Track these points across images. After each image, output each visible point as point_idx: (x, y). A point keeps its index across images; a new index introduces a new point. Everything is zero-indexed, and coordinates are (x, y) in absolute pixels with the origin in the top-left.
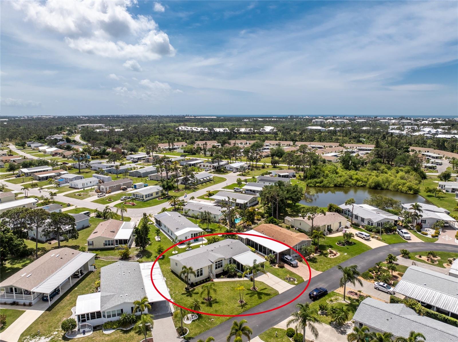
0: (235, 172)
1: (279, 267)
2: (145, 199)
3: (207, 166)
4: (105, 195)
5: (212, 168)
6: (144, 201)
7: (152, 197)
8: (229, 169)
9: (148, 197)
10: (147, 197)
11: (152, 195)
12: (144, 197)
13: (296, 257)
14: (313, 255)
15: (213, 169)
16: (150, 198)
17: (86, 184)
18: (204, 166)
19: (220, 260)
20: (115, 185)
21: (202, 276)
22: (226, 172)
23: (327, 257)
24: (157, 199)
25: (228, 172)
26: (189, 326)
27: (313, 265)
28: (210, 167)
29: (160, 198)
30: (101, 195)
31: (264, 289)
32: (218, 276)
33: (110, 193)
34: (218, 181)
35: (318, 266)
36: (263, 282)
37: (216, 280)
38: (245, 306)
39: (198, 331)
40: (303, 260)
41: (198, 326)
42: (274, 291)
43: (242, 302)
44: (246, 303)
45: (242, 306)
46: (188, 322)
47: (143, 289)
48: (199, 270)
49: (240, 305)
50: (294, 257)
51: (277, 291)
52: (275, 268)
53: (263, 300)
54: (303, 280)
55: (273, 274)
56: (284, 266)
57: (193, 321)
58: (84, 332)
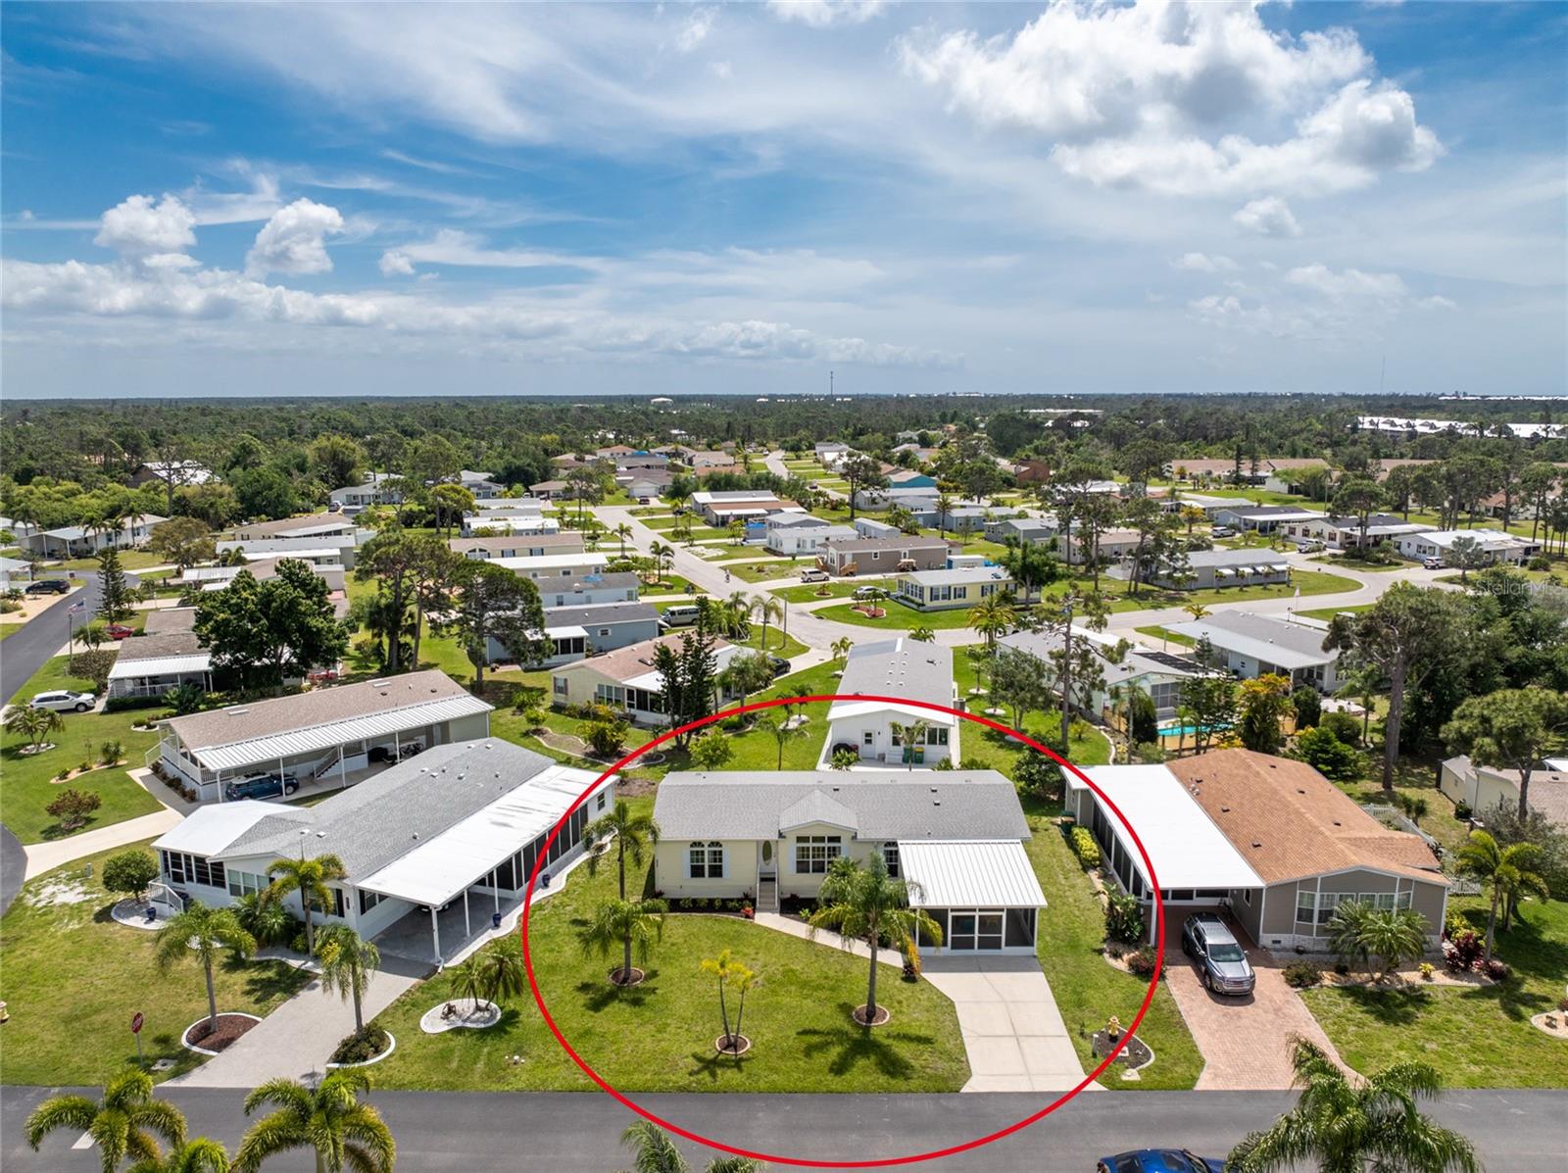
0: (1433, 568)
1: (1130, 965)
2: (929, 603)
3: (1319, 535)
4: (826, 579)
5: (1337, 543)
6: (921, 608)
7: (960, 601)
8: (1412, 551)
9: (944, 597)
10: (937, 598)
11: (961, 592)
12: (927, 594)
13: (1299, 951)
14: (1426, 976)
15: (1342, 546)
16: (953, 602)
17: (809, 545)
18: (1306, 533)
19: (827, 833)
20: (878, 551)
21: (715, 880)
22: (1391, 564)
23: (1518, 1017)
25: (1397, 564)
26: (415, 1040)
27: (1360, 1025)
28: (1332, 537)
30: (813, 576)
31: (920, 1040)
32: (792, 906)
33: (852, 574)
35: (1387, 1046)
36: (952, 1005)
37: (769, 920)
38: (719, 1072)
39: (408, 1078)
40: (1327, 982)
41: (444, 1056)
42: (955, 1066)
43: (732, 1044)
44: (741, 1060)
45: (710, 1065)
46: (433, 1022)
47: (416, 841)
48: (706, 849)
49: (710, 1056)
50: (1284, 949)
51: (967, 1074)
52: (1107, 964)
53: (835, 1082)
54: (1194, 1079)
55: (1053, 989)
56: (1167, 974)
57: (456, 1031)
58: (152, 916)
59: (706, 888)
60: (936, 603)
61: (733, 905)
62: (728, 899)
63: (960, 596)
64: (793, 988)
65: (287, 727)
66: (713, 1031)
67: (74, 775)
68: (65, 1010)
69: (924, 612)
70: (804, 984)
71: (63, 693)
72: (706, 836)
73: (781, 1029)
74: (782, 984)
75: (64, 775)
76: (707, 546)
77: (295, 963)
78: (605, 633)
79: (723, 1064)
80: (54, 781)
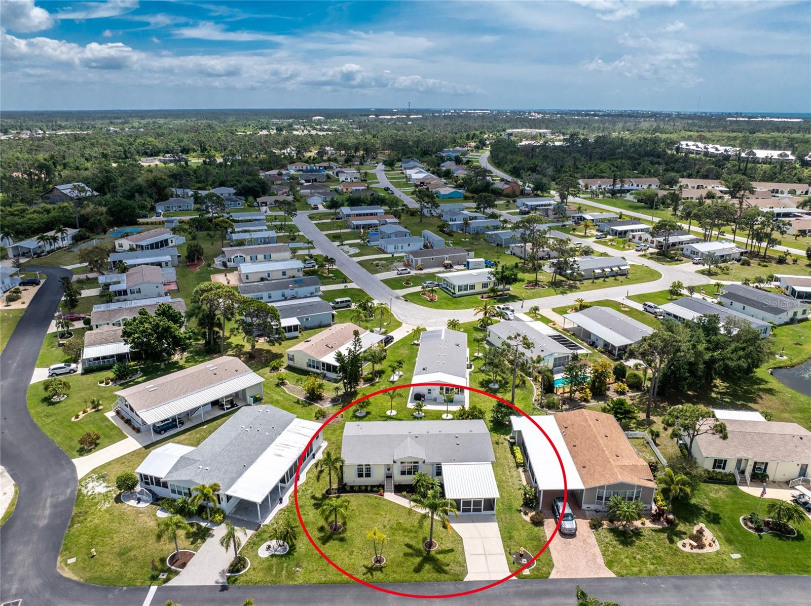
0: (696, 264)
1: (531, 520)
2: (458, 293)
3: (646, 240)
5: (654, 245)
6: (454, 295)
7: (472, 291)
8: (688, 253)
9: (465, 290)
10: (461, 290)
11: (473, 287)
12: (457, 289)
13: (596, 511)
14: (643, 524)
15: (656, 247)
16: (469, 292)
17: (400, 247)
18: (640, 239)
19: (413, 460)
20: (433, 257)
21: (368, 479)
22: (677, 260)
23: (672, 541)
24: (479, 297)
25: (680, 261)
26: (258, 561)
27: (614, 547)
28: (652, 242)
29: (485, 296)
32: (399, 489)
33: (421, 269)
34: (636, 279)
35: (622, 557)
36: (461, 539)
37: (390, 496)
38: (374, 573)
39: (258, 579)
40: (605, 526)
41: (270, 568)
42: (462, 569)
43: (378, 561)
44: (382, 567)
45: (370, 570)
46: (263, 553)
47: (245, 468)
48: (364, 467)
49: (370, 566)
50: (591, 510)
51: (465, 572)
52: (522, 518)
53: (417, 577)
54: (549, 573)
55: (500, 531)
56: (545, 523)
57: (272, 556)
58: (139, 500)
59: (364, 481)
60: (461, 293)
61: (375, 489)
62: (372, 486)
64: (400, 532)
65: (175, 396)
66: (371, 554)
67: (81, 415)
68: (117, 550)
69: (455, 297)
70: (405, 530)
71: (62, 365)
72: (364, 463)
73: (397, 553)
74: (396, 529)
75: (77, 417)
76: (351, 245)
77: (203, 524)
78: (307, 319)
79: (377, 569)
80: (73, 419)
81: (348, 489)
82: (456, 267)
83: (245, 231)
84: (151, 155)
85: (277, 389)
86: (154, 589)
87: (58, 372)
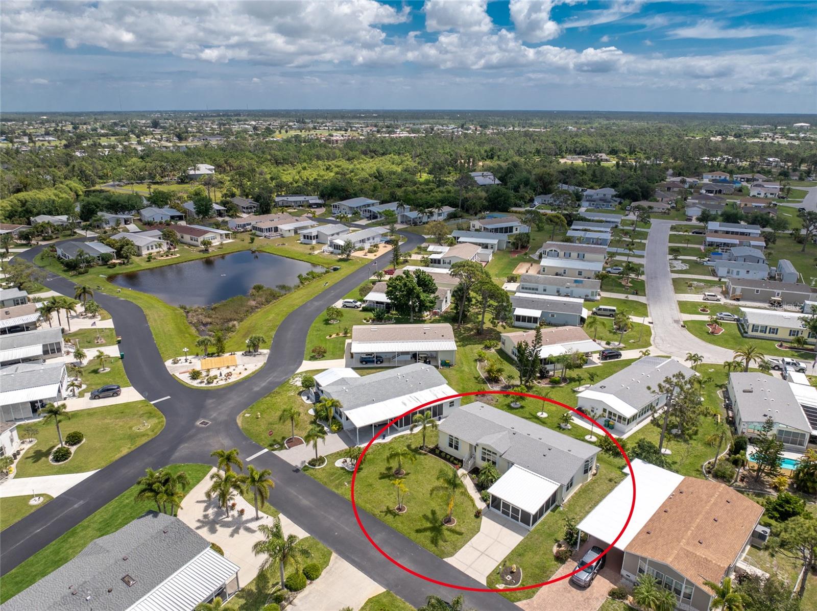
1: (557, 552)
6: (745, 335)
7: (773, 335)
9: (761, 331)
10: (757, 331)
11: (774, 331)
12: (751, 328)
13: (634, 584)
16: (767, 335)
17: (735, 273)
19: (492, 451)
20: (760, 289)
21: (455, 450)
24: (777, 345)
26: (331, 466)
29: (785, 344)
32: (473, 471)
33: (738, 300)
36: (478, 531)
37: (462, 473)
38: (388, 515)
39: (320, 477)
40: (627, 602)
41: (332, 474)
42: (452, 550)
43: (400, 509)
44: (398, 515)
45: (389, 511)
46: (339, 463)
47: (373, 402)
48: (455, 439)
49: (391, 509)
50: (631, 581)
51: (451, 555)
52: (551, 547)
53: (413, 535)
54: (520, 600)
56: (567, 563)
57: (342, 468)
58: (308, 398)
60: (755, 334)
61: (455, 462)
62: (456, 459)
63: (773, 333)
65: (385, 340)
67: (334, 336)
68: (271, 420)
69: (746, 337)
71: (352, 300)
72: (455, 435)
73: (420, 511)
75: (330, 336)
76: (684, 261)
77: (326, 428)
78: (553, 316)
79: (393, 513)
80: (328, 337)
81: (437, 452)
82: (785, 307)
83: (586, 230)
84: (579, 154)
85: (473, 363)
86: (266, 450)
87: (348, 305)
